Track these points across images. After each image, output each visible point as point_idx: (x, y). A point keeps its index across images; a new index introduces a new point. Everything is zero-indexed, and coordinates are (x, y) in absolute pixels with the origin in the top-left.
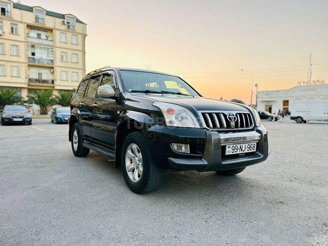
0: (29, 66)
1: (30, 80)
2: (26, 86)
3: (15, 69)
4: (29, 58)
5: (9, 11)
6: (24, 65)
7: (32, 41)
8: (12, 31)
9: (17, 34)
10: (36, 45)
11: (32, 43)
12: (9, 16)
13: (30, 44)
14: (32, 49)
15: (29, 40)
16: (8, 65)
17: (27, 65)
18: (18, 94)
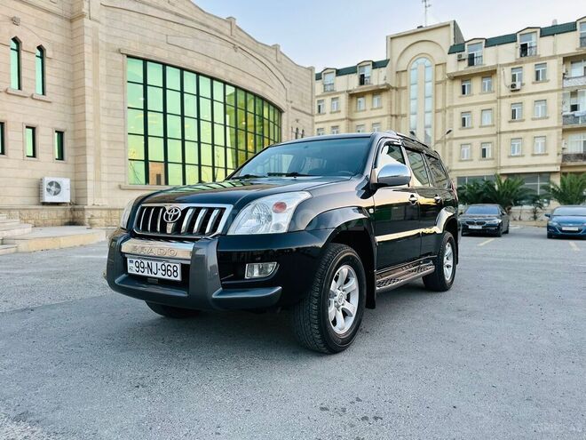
0: (564, 131)
1: (566, 157)
2: (557, 169)
3: (540, 141)
4: (567, 116)
5: (533, 45)
6: (555, 131)
7: (573, 85)
8: (537, 78)
9: (545, 81)
10: (579, 90)
11: (572, 87)
12: (534, 53)
13: (568, 91)
14: (574, 99)
15: (567, 84)
16: (528, 137)
17: (561, 130)
18: (527, 185)
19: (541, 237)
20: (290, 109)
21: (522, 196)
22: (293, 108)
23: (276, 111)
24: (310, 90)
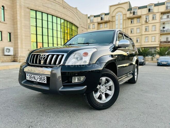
0: (161, 35)
1: (161, 42)
2: (158, 46)
3: (154, 38)
4: (161, 30)
5: (152, 9)
6: (158, 35)
8: (153, 19)
9: (155, 19)
10: (165, 22)
11: (163, 22)
12: (152, 11)
13: (162, 23)
14: (164, 25)
15: (162, 20)
16: (150, 36)
17: (160, 34)
18: (150, 50)
19: (155, 65)
20: (80, 27)
21: (149, 53)
22: (81, 27)
23: (76, 27)
24: (86, 21)
